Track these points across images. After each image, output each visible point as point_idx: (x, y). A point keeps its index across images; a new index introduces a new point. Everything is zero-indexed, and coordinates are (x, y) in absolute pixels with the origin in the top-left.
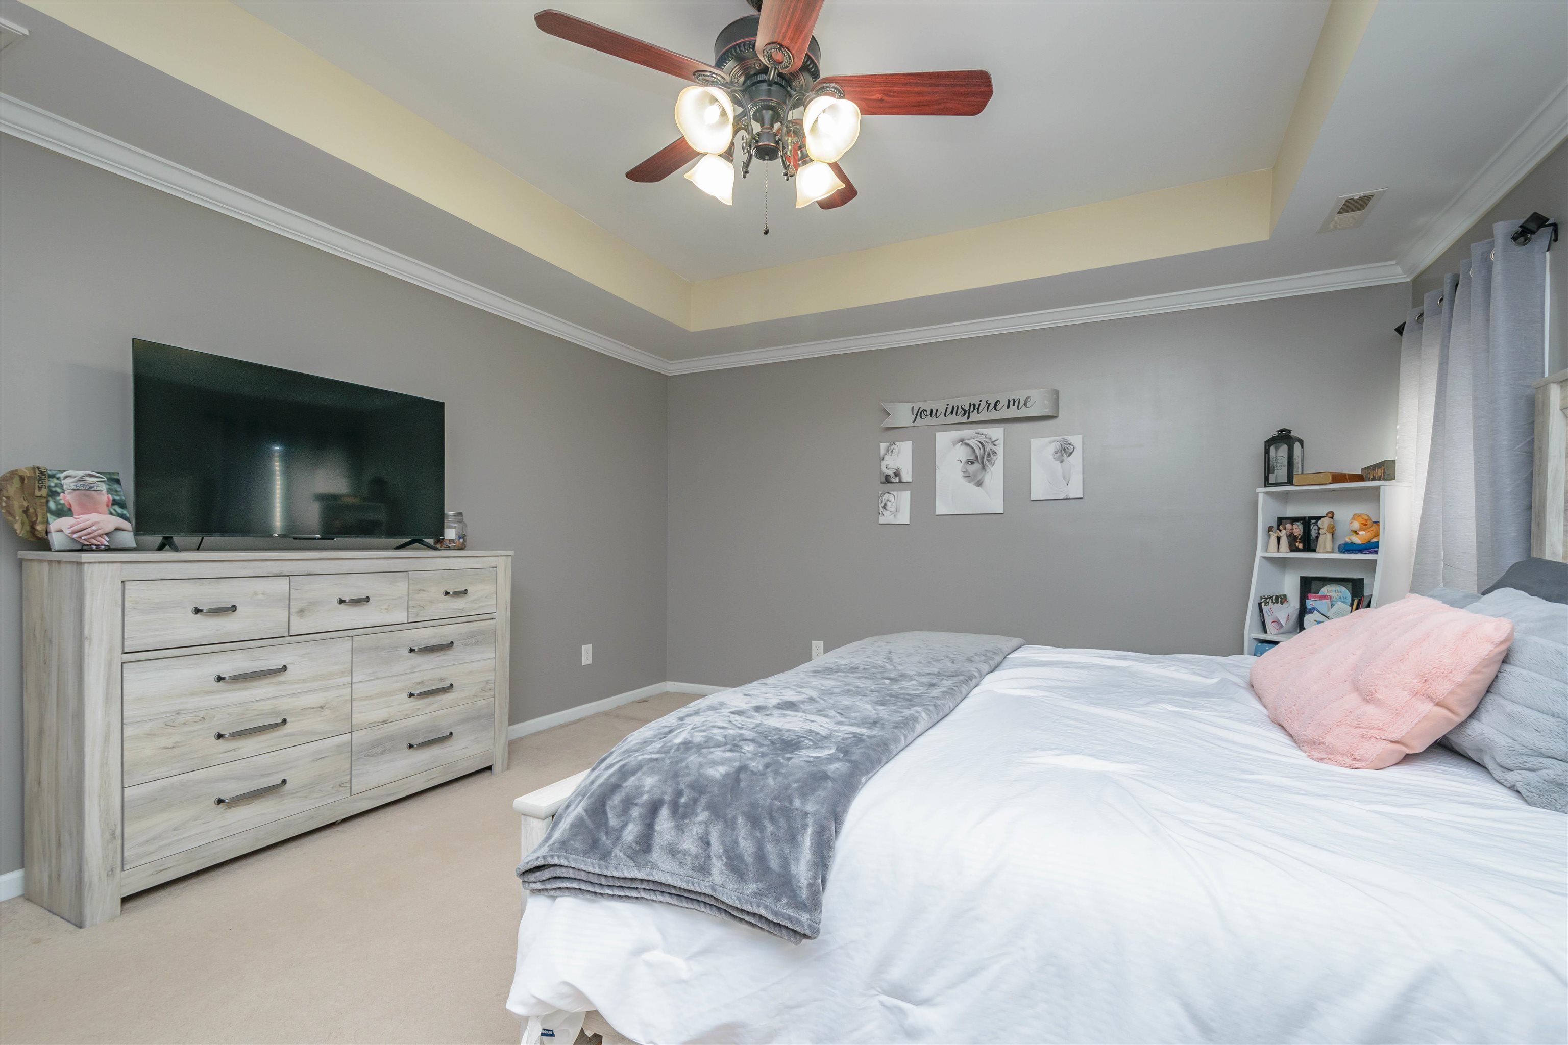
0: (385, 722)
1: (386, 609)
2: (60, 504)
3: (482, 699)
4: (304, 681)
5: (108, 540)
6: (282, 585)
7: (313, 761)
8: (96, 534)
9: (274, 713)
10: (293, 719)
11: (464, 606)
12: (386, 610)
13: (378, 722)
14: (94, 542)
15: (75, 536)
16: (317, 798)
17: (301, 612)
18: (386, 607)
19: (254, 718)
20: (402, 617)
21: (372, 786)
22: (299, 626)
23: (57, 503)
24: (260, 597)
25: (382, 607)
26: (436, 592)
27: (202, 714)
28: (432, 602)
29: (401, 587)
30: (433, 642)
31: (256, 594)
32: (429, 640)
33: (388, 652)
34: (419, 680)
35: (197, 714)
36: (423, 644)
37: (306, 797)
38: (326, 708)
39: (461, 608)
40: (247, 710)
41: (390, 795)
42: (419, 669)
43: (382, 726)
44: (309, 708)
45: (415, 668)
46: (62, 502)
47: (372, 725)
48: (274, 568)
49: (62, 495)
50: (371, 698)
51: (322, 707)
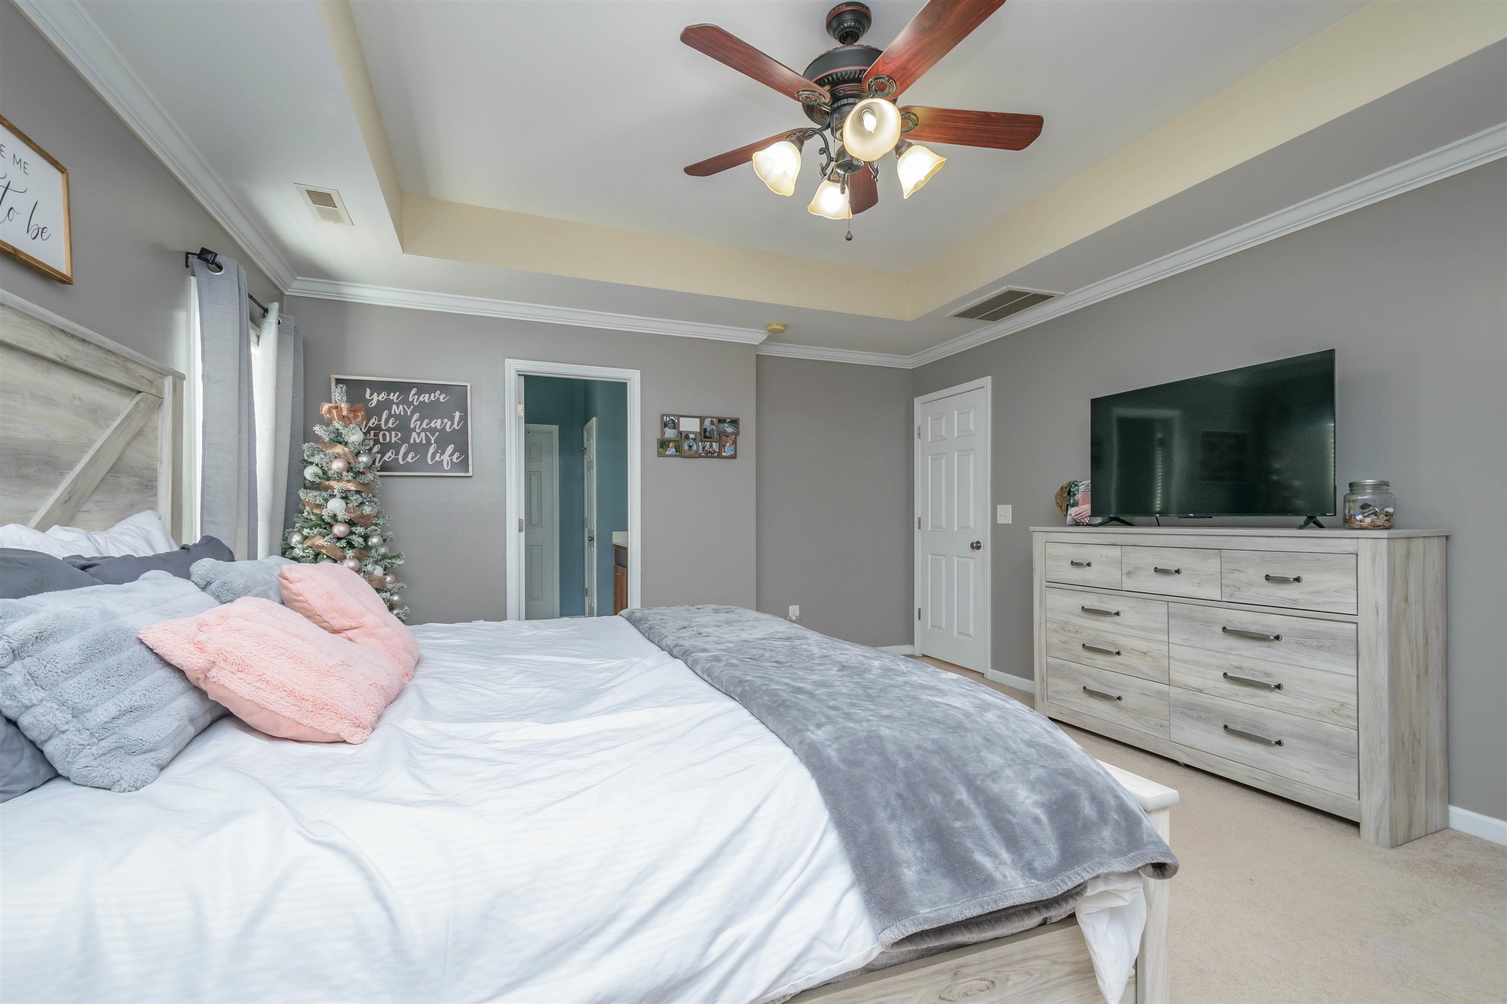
0: (1201, 691)
1: (1197, 583)
2: (1075, 500)
3: (1334, 723)
4: (1132, 627)
5: (1089, 519)
6: (1116, 552)
7: (1140, 693)
8: (1085, 516)
9: (1114, 644)
10: (1125, 654)
11: (1298, 597)
12: (1198, 585)
13: (1194, 688)
14: (1083, 521)
15: (1076, 517)
16: (1144, 725)
17: (1129, 573)
18: (1197, 581)
19: (1102, 642)
20: (1215, 594)
21: (1188, 744)
22: (1129, 584)
23: (1074, 500)
24: (1104, 559)
25: (1194, 581)
26: (1256, 574)
27: (1077, 628)
28: (1250, 584)
29: (1213, 565)
30: (1253, 629)
31: (1101, 556)
32: (1249, 625)
33: (1201, 625)
34: (1236, 664)
35: (1074, 627)
36: (1240, 627)
37: (1136, 719)
38: (1149, 656)
39: (1293, 598)
40: (1099, 635)
41: (1207, 764)
42: (1235, 653)
43: (1197, 693)
44: (1136, 650)
45: (1231, 649)
46: (1076, 499)
47: (1186, 687)
48: (1112, 539)
49: (1077, 495)
50: (1186, 662)
51: (1145, 653)
